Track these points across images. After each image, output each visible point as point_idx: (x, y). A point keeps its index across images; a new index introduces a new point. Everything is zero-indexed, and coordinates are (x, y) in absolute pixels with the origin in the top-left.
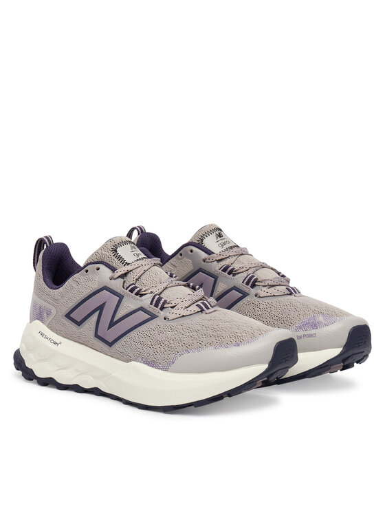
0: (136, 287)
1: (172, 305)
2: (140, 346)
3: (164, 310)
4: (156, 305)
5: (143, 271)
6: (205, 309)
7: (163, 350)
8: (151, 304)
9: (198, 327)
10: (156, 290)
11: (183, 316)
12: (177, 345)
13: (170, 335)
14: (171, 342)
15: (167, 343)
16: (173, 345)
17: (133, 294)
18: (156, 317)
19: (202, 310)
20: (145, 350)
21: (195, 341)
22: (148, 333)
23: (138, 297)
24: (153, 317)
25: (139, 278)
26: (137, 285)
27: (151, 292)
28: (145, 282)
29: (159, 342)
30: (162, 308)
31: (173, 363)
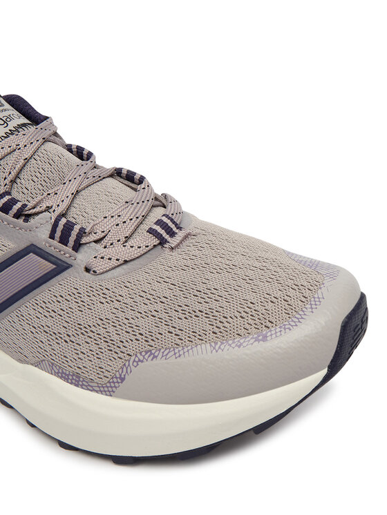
0: (14, 201)
1: (96, 237)
2: (43, 337)
3: (83, 250)
4: (64, 240)
5: (22, 162)
6: (167, 237)
7: (94, 347)
8: (52, 236)
9: (162, 289)
10: (58, 203)
11: (126, 262)
12: (125, 337)
13: (105, 310)
14: (111, 329)
15: (102, 331)
16: (115, 337)
17: (9, 217)
18: (68, 266)
19: (162, 242)
20: (56, 347)
21: (164, 330)
22: (56, 307)
23: (21, 221)
24: (61, 267)
25: (17, 176)
26: (15, 194)
27: (48, 209)
28: (30, 185)
29: (83, 329)
30: (77, 246)
31: (123, 380)
